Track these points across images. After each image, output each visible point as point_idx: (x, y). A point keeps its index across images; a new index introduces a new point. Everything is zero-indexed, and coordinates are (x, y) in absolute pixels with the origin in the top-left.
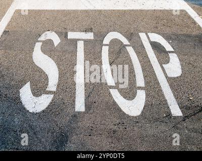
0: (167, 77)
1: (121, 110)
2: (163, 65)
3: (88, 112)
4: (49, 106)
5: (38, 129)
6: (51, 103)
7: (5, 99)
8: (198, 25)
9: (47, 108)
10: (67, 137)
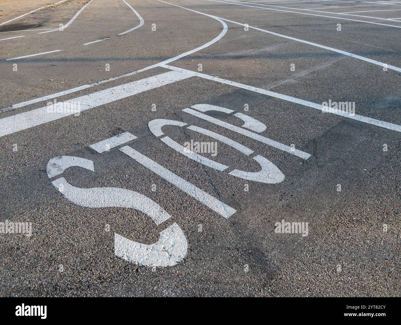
0: (259, 134)
1: (267, 185)
2: (243, 126)
3: (241, 209)
4: (188, 238)
5: (214, 274)
6: (186, 233)
7: (105, 284)
8: (224, 84)
9: (190, 243)
10: (257, 250)
